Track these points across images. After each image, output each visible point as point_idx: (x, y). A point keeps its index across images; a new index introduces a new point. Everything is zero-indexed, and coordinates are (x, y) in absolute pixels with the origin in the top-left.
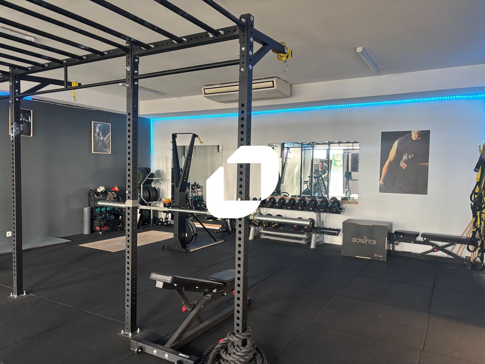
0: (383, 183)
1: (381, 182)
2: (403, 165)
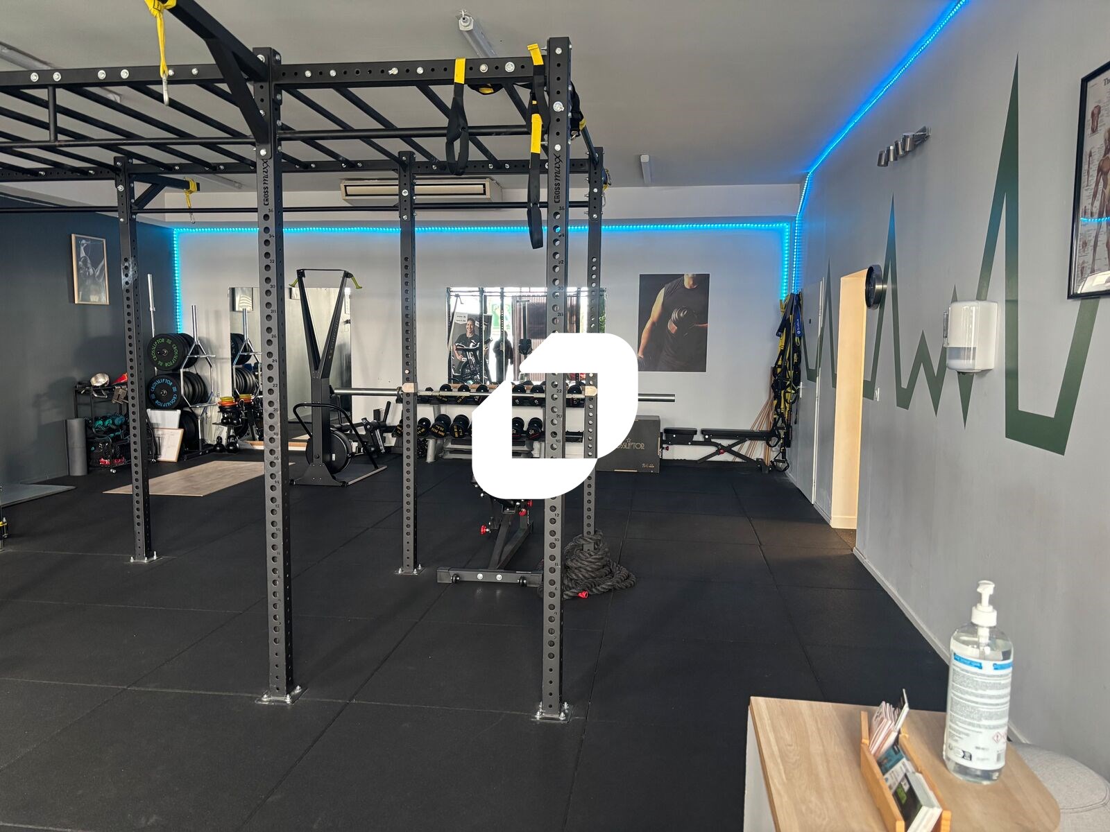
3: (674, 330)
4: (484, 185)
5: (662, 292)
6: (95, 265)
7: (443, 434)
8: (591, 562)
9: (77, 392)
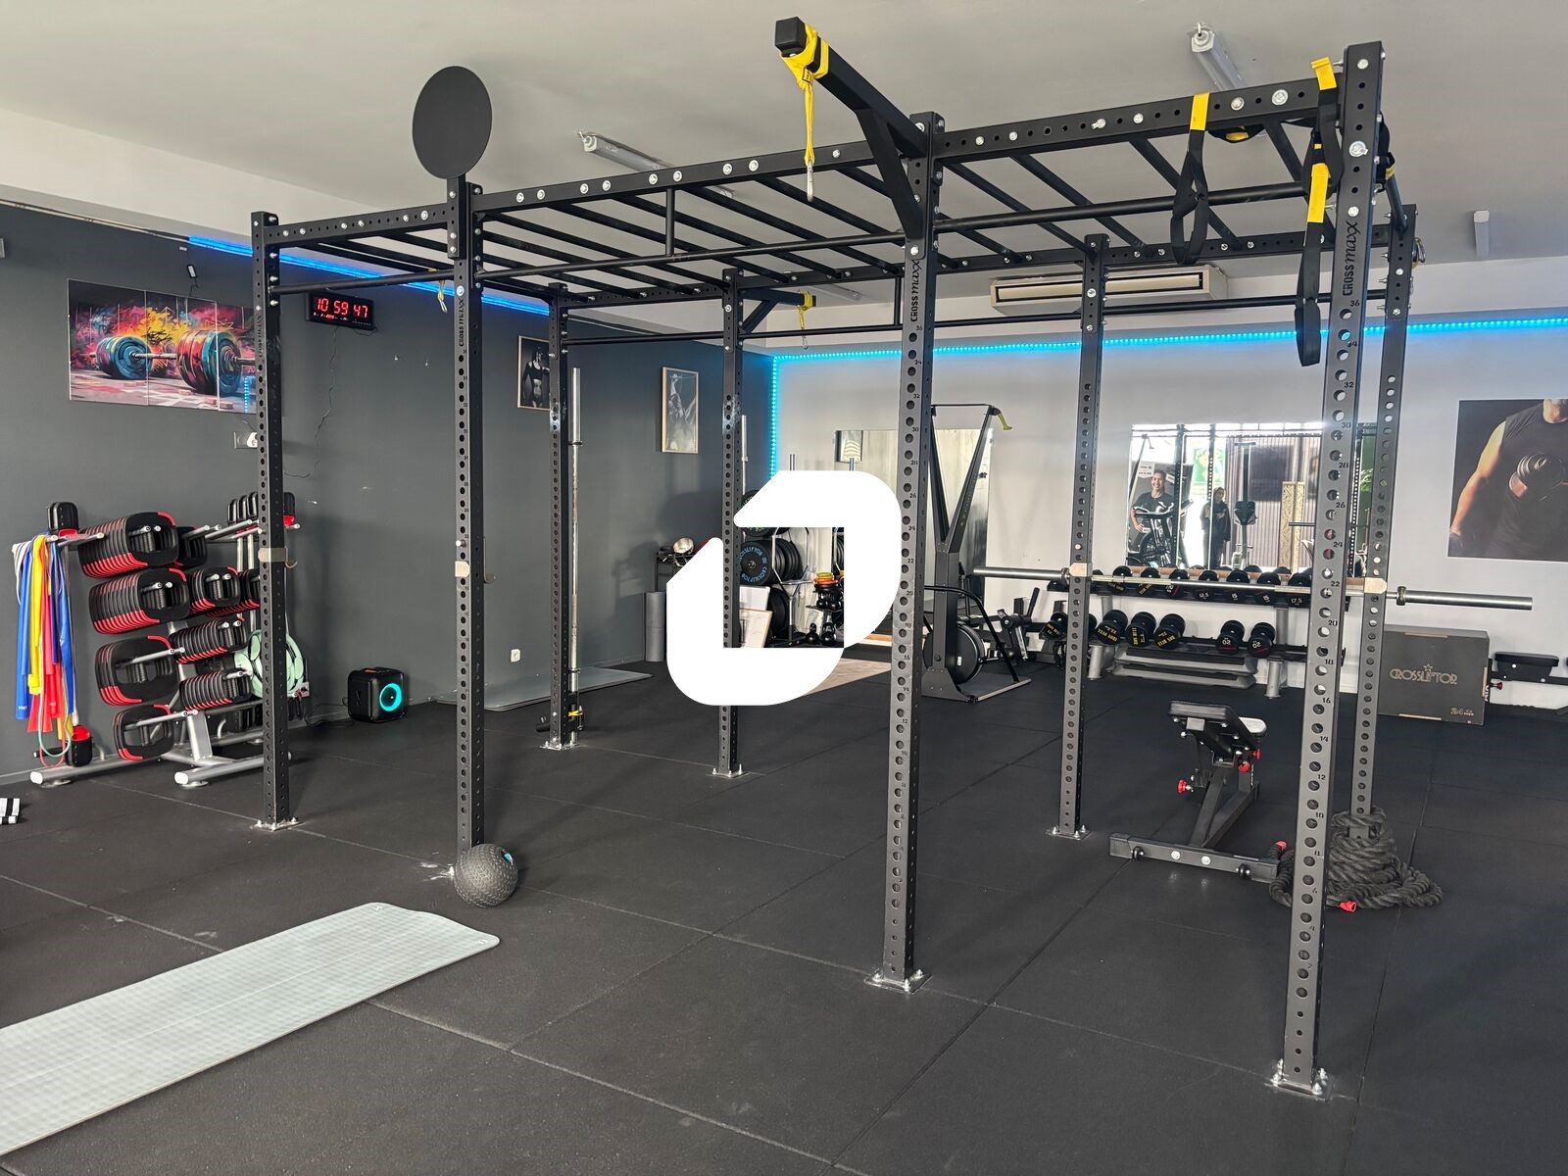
0: (1459, 534)
1: (1455, 529)
2: (1517, 486)
3: (1522, 491)
4: (1201, 275)
5: (1501, 429)
6: (685, 406)
7: (1115, 639)
8: (1363, 857)
9: (659, 560)
